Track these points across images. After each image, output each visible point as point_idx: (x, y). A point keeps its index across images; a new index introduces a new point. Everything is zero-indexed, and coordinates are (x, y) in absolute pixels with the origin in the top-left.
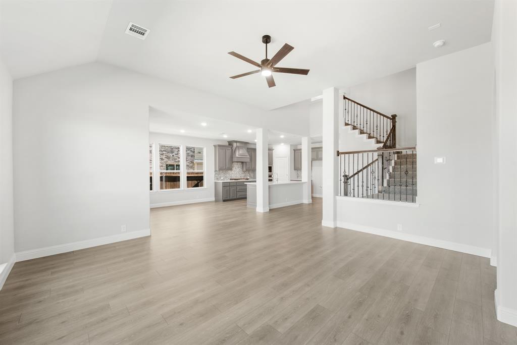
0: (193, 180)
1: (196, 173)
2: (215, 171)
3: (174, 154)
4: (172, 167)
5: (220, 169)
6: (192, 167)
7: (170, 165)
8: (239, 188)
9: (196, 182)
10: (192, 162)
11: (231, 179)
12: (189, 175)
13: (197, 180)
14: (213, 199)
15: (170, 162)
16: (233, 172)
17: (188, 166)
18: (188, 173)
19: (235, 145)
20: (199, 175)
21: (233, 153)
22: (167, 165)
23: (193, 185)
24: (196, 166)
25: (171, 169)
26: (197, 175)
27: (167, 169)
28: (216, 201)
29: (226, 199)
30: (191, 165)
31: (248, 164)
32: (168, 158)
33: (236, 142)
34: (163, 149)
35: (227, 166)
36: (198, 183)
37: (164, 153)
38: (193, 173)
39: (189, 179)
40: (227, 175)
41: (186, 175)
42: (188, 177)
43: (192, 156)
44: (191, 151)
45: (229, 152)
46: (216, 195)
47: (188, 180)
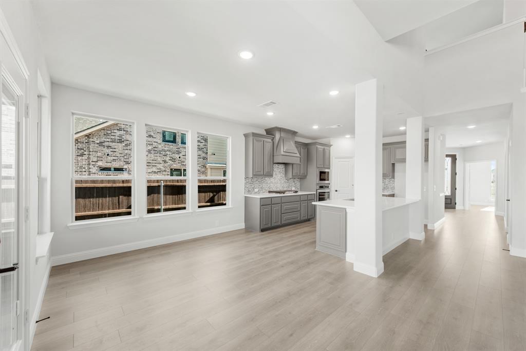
0: (207, 192)
1: (212, 181)
2: (246, 178)
3: (181, 155)
4: (179, 173)
5: (255, 175)
6: (204, 173)
7: (176, 170)
8: (285, 207)
9: (211, 195)
10: (204, 166)
11: (270, 192)
12: (201, 184)
13: (213, 193)
14: (242, 225)
15: (175, 166)
16: (272, 179)
17: (199, 171)
18: (200, 181)
19: (278, 136)
20: (216, 184)
21: (274, 148)
22: (171, 169)
23: (207, 199)
24: (209, 171)
25: (177, 175)
26: (212, 184)
27: (172, 175)
28: (248, 229)
29: (266, 226)
30: (203, 170)
31: (295, 166)
32: (173, 160)
33: (280, 130)
34: (166, 149)
35: (266, 170)
36: (214, 196)
37: (168, 153)
38: (205, 181)
39: (201, 189)
40: (264, 185)
41: (197, 184)
42: (199, 187)
43: (205, 158)
44: (203, 152)
45: (268, 146)
46: (247, 219)
47: (199, 192)
